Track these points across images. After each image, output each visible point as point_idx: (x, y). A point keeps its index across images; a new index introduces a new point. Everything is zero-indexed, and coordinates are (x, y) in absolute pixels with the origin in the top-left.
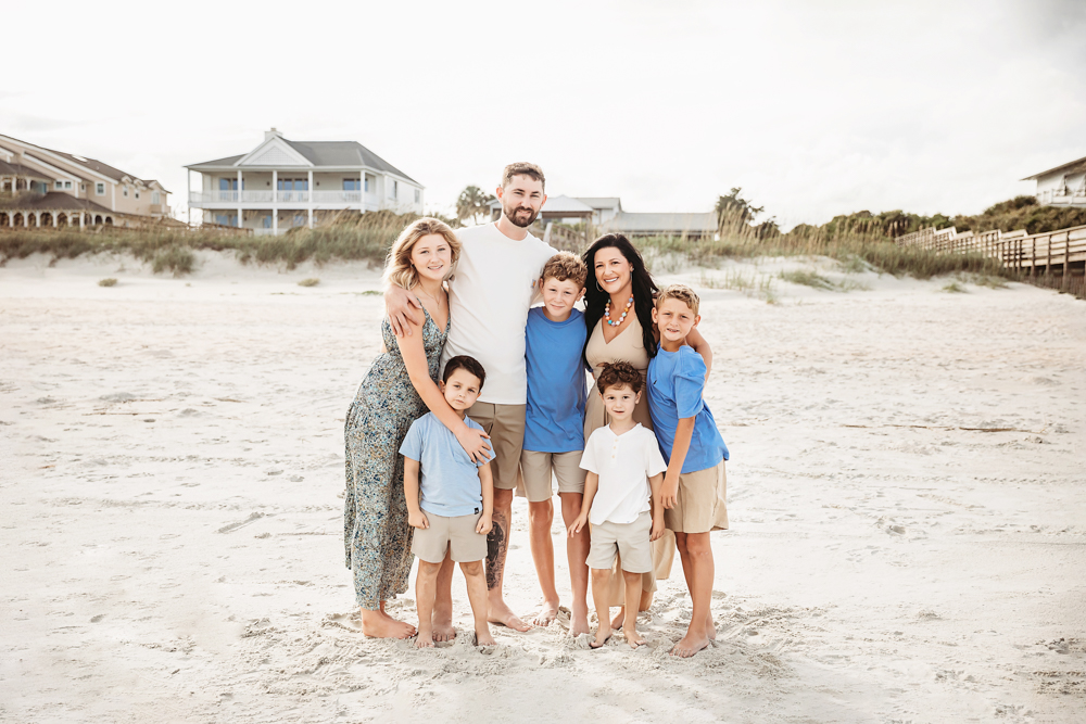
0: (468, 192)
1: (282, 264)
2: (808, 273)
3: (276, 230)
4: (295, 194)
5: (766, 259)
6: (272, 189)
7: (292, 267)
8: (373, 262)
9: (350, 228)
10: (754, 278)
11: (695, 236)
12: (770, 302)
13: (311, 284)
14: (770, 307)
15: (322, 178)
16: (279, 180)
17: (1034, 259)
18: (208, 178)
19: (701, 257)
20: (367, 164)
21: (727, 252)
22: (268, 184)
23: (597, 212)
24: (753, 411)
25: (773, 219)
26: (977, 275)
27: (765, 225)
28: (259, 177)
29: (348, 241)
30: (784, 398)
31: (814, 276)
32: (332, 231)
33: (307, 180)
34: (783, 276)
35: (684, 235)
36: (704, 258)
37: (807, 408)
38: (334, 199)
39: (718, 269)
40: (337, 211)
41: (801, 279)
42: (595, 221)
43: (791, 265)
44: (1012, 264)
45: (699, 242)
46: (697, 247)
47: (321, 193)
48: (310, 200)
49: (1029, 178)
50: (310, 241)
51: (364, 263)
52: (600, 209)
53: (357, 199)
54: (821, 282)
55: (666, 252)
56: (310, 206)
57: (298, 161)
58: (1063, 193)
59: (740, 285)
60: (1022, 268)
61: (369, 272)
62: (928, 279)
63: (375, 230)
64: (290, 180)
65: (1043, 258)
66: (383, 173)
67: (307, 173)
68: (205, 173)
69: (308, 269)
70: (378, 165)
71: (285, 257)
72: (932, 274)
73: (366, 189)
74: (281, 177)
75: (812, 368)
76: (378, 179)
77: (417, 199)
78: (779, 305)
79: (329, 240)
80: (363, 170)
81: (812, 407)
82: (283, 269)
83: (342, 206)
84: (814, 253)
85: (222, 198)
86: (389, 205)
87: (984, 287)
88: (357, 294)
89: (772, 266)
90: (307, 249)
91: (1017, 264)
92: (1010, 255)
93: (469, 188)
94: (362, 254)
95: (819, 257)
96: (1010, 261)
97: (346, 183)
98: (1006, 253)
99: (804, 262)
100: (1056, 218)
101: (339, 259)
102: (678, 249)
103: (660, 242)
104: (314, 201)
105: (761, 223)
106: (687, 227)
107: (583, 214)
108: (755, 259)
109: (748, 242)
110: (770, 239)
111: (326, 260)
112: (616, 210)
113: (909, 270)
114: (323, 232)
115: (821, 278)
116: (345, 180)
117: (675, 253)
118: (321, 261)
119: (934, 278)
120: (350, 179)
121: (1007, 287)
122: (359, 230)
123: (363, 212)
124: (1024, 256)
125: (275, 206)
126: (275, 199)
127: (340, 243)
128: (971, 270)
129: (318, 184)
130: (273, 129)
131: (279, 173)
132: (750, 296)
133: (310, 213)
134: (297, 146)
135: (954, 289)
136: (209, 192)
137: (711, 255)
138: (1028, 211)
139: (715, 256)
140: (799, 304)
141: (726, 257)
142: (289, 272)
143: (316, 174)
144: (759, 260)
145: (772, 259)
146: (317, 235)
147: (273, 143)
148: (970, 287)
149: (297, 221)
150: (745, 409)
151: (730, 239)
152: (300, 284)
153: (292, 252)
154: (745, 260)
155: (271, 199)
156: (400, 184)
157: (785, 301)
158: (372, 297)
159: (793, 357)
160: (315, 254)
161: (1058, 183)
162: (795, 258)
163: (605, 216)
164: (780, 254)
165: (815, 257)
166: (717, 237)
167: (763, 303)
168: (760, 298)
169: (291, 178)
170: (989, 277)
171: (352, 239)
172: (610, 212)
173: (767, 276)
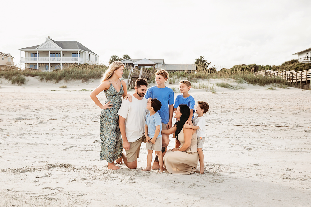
0: (113, 57)
1: (54, 81)
2: (225, 84)
3: (50, 70)
4: (56, 58)
5: (212, 79)
6: (48, 57)
7: (57, 82)
8: (84, 80)
9: (76, 69)
10: (208, 85)
11: (189, 72)
12: (213, 93)
13: (64, 87)
14: (214, 94)
15: (65, 53)
16: (50, 54)
17: (297, 79)
18: (27, 53)
19: (191, 78)
20: (80, 49)
21: (199, 77)
22: (47, 55)
23: (156, 64)
24: (209, 122)
25: (214, 67)
26: (279, 85)
27: (211, 69)
28: (44, 53)
29: (76, 73)
30: (218, 119)
31: (227, 85)
32: (70, 70)
33: (60, 54)
34: (217, 85)
35: (185, 71)
36: (192, 79)
37: (225, 121)
38: (69, 60)
39: (197, 82)
40: (72, 64)
41: (223, 86)
42: (156, 67)
43: (220, 81)
44: (290, 81)
45: (190, 74)
46: (190, 75)
47: (64, 58)
48: (61, 60)
49: (296, 54)
50: (63, 73)
51: (81, 81)
53: (77, 60)
54: (229, 86)
55: (180, 77)
56: (61, 62)
57: (57, 47)
58: (306, 58)
59: (204, 87)
60: (293, 82)
61: (83, 83)
62: (263, 86)
63: (84, 70)
65: (300, 79)
66: (85, 51)
67: (60, 51)
68: (26, 51)
69: (62, 83)
70: (84, 49)
71: (55, 79)
72: (265, 84)
73: (80, 57)
74: (51, 53)
75: (227, 111)
76: (83, 53)
77: (96, 60)
78: (216, 94)
79: (69, 73)
80: (79, 50)
81: (226, 121)
82: (54, 83)
83: (73, 62)
84: (228, 77)
85: (32, 60)
86: (87, 62)
87: (281, 88)
88: (79, 90)
89: (214, 82)
90: (62, 76)
91: (292, 81)
92: (289, 78)
93: (113, 56)
94: (80, 78)
95: (229, 79)
96: (289, 80)
97: (73, 54)
98: (288, 78)
99: (224, 80)
100: (304, 67)
101: (73, 79)
103: (177, 74)
104: (62, 61)
105: (210, 68)
106: (186, 69)
107: (152, 65)
108: (209, 79)
109: (206, 74)
110: (213, 73)
111: (68, 80)
112: (162, 63)
113: (258, 83)
114: (67, 70)
115: (230, 85)
116: (72, 54)
117: (183, 77)
118: (67, 80)
119: (266, 85)
120: (74, 53)
121: (288, 88)
122: (79, 70)
123: (79, 64)
124: (293, 79)
125: (49, 62)
126: (49, 60)
127: (73, 74)
128: (277, 83)
129: (64, 55)
130: (49, 37)
131: (50, 51)
132: (207, 91)
133: (61, 64)
134: (57, 42)
135: (272, 89)
136: (27, 58)
137: (194, 78)
138: (295, 65)
139: (195, 78)
140: (223, 93)
141: (199, 79)
142: (56, 83)
143: (63, 52)
144: (210, 79)
145: (214, 79)
146: (65, 72)
147: (49, 41)
148: (277, 88)
149: (57, 67)
150: (207, 121)
151: (200, 73)
152: (60, 87)
153: (57, 77)
154: (205, 79)
156: (91, 55)
157: (218, 92)
158: (84, 91)
159: (221, 108)
160: (65, 78)
161: (304, 55)
162: (221, 79)
163: (159, 65)
164: (216, 78)
165: (228, 78)
166: (196, 72)
167: (211, 93)
168: (210, 92)
169: (55, 53)
170: (283, 85)
171: (77, 73)
172: (160, 64)
173: (212, 85)
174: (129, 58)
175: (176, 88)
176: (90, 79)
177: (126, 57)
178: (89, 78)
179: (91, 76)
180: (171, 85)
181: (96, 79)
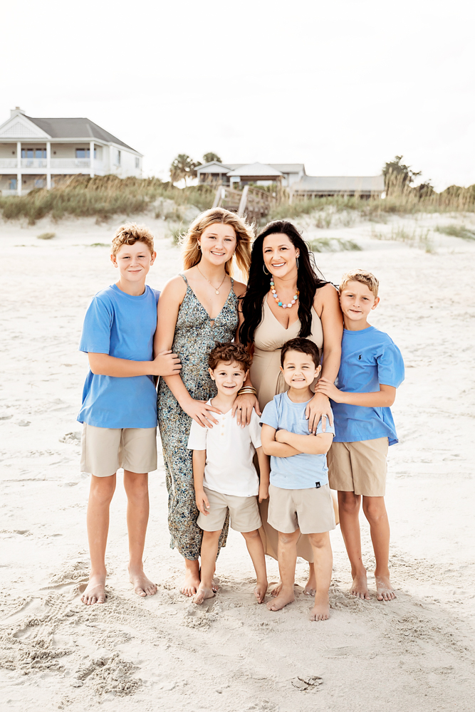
0: (179, 159)
1: (24, 221)
2: (458, 228)
3: (21, 191)
4: (36, 161)
5: (425, 215)
6: (16, 157)
7: (33, 223)
8: (100, 219)
9: (80, 191)
10: (415, 231)
11: (365, 196)
12: (428, 251)
13: (48, 237)
14: (428, 255)
15: (59, 148)
16: (22, 149)
19: (371, 214)
20: (95, 137)
21: (392, 210)
22: (14, 153)
23: (286, 176)
24: (418, 353)
25: (428, 182)
27: (422, 187)
28: (6, 147)
29: (79, 202)
30: (444, 341)
31: (463, 229)
32: (65, 194)
33: (45, 149)
34: (438, 230)
35: (357, 195)
36: (374, 214)
37: (463, 351)
38: (69, 165)
39: (385, 223)
40: (71, 175)
41: (453, 232)
42: (284, 183)
43: (445, 220)
45: (371, 201)
46: (368, 205)
47: (57, 161)
48: (49, 166)
50: (47, 201)
51: (92, 220)
52: (288, 174)
53: (87, 165)
54: (469, 234)
55: (342, 210)
56: (48, 171)
57: (38, 134)
59: (403, 236)
61: (96, 227)
63: (101, 193)
64: (31, 150)
66: (109, 144)
67: (45, 144)
69: (45, 225)
70: (106, 137)
71: (26, 215)
73: (95, 157)
74: (24, 147)
75: (466, 313)
76: (105, 149)
77: (137, 165)
78: (435, 254)
79: (63, 201)
80: (93, 141)
81: (468, 349)
82: (25, 224)
83: (77, 171)
84: (463, 210)
86: (113, 171)
88: (87, 246)
89: (429, 221)
90: (45, 208)
93: (180, 156)
94: (91, 212)
95: (468, 214)
97: (79, 152)
99: (455, 218)
101: (72, 216)
102: (353, 207)
103: (337, 201)
104: (52, 167)
105: (419, 185)
106: (359, 188)
107: (274, 178)
108: (416, 215)
109: (410, 200)
110: (428, 198)
111: (61, 218)
112: (301, 174)
114: (59, 193)
115: (469, 231)
116: (78, 149)
117: (350, 210)
118: (57, 218)
120: (82, 149)
122: (89, 192)
123: (92, 176)
125: (19, 171)
126: (19, 166)
127: (73, 204)
129: (55, 153)
130: (17, 108)
131: (22, 144)
132: (411, 246)
133: (49, 178)
134: (37, 122)
137: (379, 212)
139: (383, 213)
140: (452, 253)
141: (391, 214)
142: (30, 227)
143: (53, 145)
144: (419, 216)
145: (429, 215)
146: (53, 197)
147: (18, 119)
149: (38, 183)
150: (412, 352)
151: (394, 199)
152: (40, 237)
153: (32, 211)
154: (407, 216)
155: (16, 166)
156: (123, 153)
157: (440, 250)
158: (99, 248)
159: (450, 302)
160: (51, 212)
162: (448, 215)
163: (292, 179)
164: (436, 211)
165: (464, 213)
166: (383, 196)
167: (422, 252)
168: (420, 248)
169: (33, 148)
171: (82, 199)
172: (296, 175)
173: (425, 229)
174: (219, 160)
175: (333, 239)
176: (115, 216)
177: (211, 158)
178: (114, 211)
179: (119, 207)
180: (319, 230)
181: (130, 214)
